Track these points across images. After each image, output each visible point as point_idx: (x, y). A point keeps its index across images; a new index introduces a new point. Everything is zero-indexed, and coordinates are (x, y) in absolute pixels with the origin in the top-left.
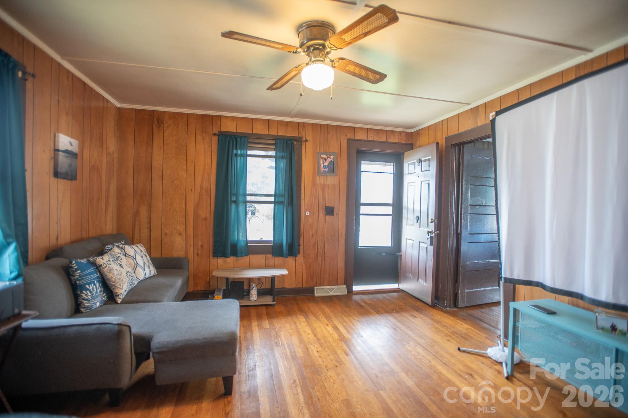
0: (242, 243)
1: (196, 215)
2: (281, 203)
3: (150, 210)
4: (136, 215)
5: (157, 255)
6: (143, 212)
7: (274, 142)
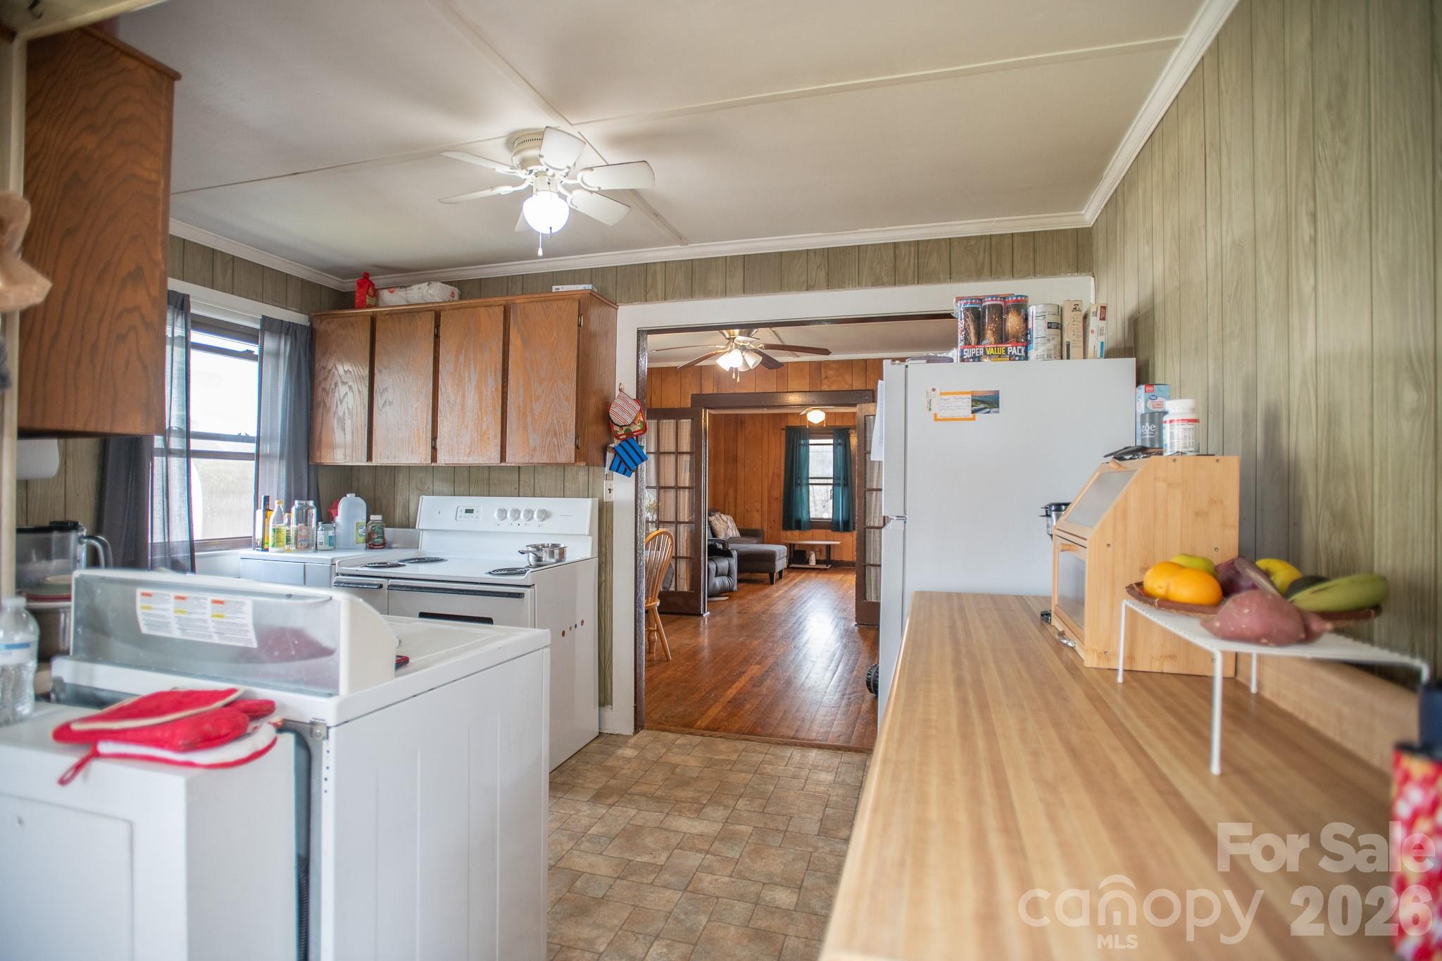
0: (805, 518)
1: (770, 496)
2: (839, 485)
3: (736, 491)
4: (726, 495)
5: (742, 527)
6: (731, 492)
7: (831, 432)
